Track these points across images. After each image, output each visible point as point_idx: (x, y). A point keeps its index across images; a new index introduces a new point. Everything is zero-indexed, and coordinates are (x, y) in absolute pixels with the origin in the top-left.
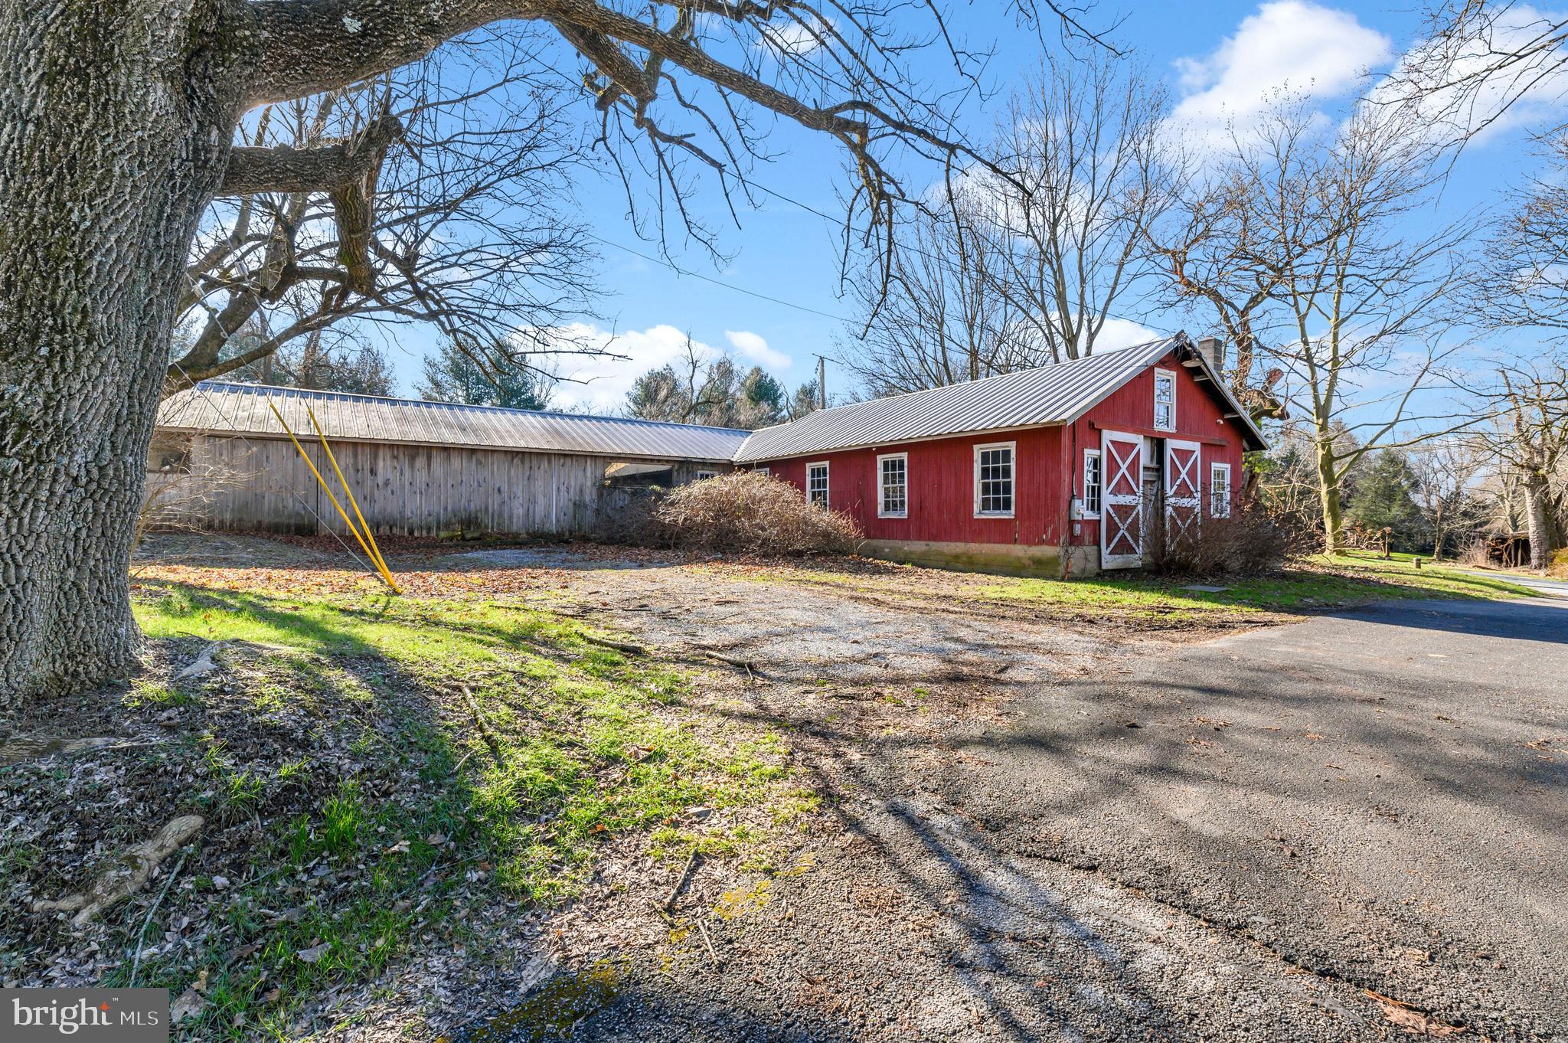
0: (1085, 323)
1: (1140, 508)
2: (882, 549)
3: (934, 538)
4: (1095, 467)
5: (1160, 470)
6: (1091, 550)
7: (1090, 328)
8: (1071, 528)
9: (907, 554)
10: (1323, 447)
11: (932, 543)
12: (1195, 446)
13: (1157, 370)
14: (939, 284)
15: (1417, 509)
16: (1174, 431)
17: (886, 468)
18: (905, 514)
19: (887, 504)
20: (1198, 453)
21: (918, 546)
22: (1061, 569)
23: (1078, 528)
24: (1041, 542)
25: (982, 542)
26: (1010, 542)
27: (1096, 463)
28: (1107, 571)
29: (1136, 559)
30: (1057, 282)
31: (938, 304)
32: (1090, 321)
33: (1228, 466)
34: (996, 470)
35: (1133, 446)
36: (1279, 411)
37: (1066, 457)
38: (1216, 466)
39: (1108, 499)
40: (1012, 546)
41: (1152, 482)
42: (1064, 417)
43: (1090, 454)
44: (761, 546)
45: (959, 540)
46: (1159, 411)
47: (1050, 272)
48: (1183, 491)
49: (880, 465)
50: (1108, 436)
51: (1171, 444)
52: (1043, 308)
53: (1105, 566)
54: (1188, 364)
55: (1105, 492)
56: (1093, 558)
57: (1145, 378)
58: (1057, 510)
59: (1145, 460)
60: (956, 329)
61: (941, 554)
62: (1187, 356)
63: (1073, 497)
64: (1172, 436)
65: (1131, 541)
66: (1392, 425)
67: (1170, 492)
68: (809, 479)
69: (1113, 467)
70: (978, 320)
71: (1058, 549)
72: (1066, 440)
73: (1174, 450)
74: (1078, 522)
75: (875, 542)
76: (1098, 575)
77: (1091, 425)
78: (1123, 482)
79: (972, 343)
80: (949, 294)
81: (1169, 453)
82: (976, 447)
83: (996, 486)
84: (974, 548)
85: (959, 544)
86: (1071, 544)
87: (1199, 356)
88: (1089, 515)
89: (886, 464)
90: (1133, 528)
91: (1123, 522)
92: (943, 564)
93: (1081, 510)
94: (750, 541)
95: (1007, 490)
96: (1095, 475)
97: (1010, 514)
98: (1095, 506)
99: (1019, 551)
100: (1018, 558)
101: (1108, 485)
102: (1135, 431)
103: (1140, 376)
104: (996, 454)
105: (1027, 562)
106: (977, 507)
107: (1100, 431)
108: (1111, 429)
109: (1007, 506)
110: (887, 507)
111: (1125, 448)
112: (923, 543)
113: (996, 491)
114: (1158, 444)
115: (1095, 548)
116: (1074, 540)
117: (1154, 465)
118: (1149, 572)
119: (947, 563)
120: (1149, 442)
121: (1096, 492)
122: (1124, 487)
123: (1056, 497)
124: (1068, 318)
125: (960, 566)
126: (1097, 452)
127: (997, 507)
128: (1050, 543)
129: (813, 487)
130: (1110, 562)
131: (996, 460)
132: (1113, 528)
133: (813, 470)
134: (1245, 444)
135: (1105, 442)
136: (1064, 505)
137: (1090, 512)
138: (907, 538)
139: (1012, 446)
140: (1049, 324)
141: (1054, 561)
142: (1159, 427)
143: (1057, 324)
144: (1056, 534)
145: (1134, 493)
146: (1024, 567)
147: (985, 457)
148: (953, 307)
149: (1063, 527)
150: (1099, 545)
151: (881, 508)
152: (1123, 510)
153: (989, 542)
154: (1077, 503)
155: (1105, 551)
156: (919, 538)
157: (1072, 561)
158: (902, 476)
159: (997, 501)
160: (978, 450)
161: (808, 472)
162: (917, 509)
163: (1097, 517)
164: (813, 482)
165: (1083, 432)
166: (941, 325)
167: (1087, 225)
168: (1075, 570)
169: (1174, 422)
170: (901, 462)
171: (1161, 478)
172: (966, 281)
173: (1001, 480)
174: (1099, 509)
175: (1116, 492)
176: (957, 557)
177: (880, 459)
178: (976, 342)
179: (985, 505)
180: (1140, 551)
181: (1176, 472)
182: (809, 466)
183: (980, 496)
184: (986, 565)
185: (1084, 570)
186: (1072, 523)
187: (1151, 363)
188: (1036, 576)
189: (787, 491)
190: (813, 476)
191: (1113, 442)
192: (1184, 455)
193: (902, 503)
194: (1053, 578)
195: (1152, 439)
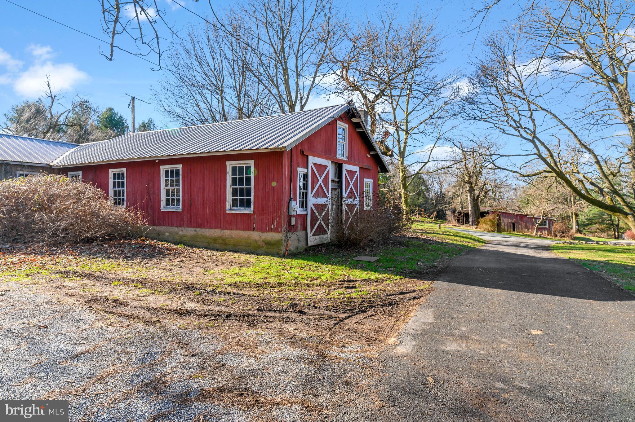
0: (299, 99)
1: (330, 206)
2: (164, 233)
3: (200, 226)
4: (304, 180)
5: (339, 182)
6: (301, 234)
7: (301, 102)
8: (289, 221)
9: (181, 237)
10: (402, 172)
11: (198, 229)
12: (357, 169)
13: (338, 122)
14: (221, 68)
15: (428, 199)
16: (347, 159)
17: (167, 175)
18: (180, 209)
19: (168, 200)
20: (358, 173)
21: (188, 232)
22: (283, 249)
23: (293, 220)
24: (270, 230)
25: (231, 229)
26: (249, 229)
27: (305, 177)
28: (311, 246)
29: (327, 237)
30: (284, 73)
31: (220, 79)
32: (301, 98)
33: (372, 181)
34: (241, 179)
35: (326, 167)
36: (390, 153)
37: (286, 172)
38: (367, 180)
39: (312, 201)
40: (251, 233)
41: (336, 189)
42: (285, 145)
43: (301, 171)
44: (52, 236)
45: (217, 228)
46: (339, 148)
47: (281, 67)
48: (351, 195)
49: (162, 173)
50: (312, 160)
51: (346, 167)
52: (277, 87)
53: (310, 244)
54: (355, 120)
55: (310, 196)
56: (303, 239)
57: (331, 126)
58: (280, 208)
59: (332, 176)
60: (230, 95)
61: (204, 237)
62: (354, 116)
63: (291, 199)
64: (346, 162)
65: (324, 226)
66: (427, 163)
67: (345, 195)
68: (111, 181)
69: (315, 180)
70: (243, 92)
71: (281, 235)
72: (286, 161)
73: (347, 170)
74: (294, 216)
75: (158, 228)
76: (306, 250)
77: (302, 152)
78: (320, 190)
79: (239, 104)
80: (226, 73)
81: (344, 172)
82: (228, 163)
83: (242, 190)
84: (226, 233)
85: (216, 230)
86: (289, 231)
87: (360, 117)
88: (300, 211)
89: (167, 172)
90: (326, 219)
91: (320, 214)
92: (205, 245)
93: (296, 208)
94: (43, 231)
95: (249, 194)
96: (304, 184)
97: (250, 211)
98: (304, 205)
99: (256, 236)
100: (256, 241)
101: (312, 191)
102: (327, 158)
103: (329, 124)
104: (241, 168)
105: (261, 244)
106: (228, 205)
107: (307, 156)
108: (314, 155)
109: (248, 205)
110: (168, 204)
111: (321, 168)
112: (192, 229)
113: (242, 194)
114: (339, 166)
115: (304, 232)
116: (291, 228)
117: (336, 179)
118: (335, 246)
119: (209, 243)
120: (334, 165)
121: (305, 195)
122: (320, 193)
123: (280, 200)
124: (290, 93)
125: (217, 246)
126: (305, 170)
127: (242, 205)
128: (276, 231)
129: (114, 187)
130: (313, 240)
131: (241, 172)
132: (314, 219)
133: (114, 175)
134: (379, 169)
135: (310, 164)
136: (285, 205)
137: (301, 209)
138: (181, 226)
139: (252, 163)
140: (281, 96)
141: (278, 243)
142: (339, 157)
143: (285, 96)
144: (280, 225)
145: (326, 197)
146: (259, 247)
147: (234, 169)
148: (228, 80)
149: (284, 220)
150: (306, 231)
151: (163, 203)
152: (320, 207)
153: (236, 229)
154: (293, 203)
155: (310, 234)
156: (190, 226)
157: (290, 242)
158: (178, 181)
159: (242, 201)
160: (229, 165)
161: (111, 175)
162: (189, 205)
163: (305, 212)
164: (114, 183)
165: (297, 157)
166: (222, 92)
167: (300, 43)
168: (292, 248)
169: (346, 154)
170: (178, 172)
171: (340, 187)
172: (236, 67)
173: (244, 187)
174: (306, 207)
175: (316, 196)
176: (215, 239)
177: (163, 168)
178: (242, 104)
179: (234, 204)
180: (329, 232)
181: (348, 184)
182: (111, 172)
183: (231, 197)
184: (234, 245)
185: (297, 248)
186: (290, 217)
187: (336, 117)
188: (267, 254)
189: (90, 191)
190: (114, 179)
191: (314, 164)
192: (351, 173)
193: (178, 200)
194: (278, 255)
195: (336, 163)
